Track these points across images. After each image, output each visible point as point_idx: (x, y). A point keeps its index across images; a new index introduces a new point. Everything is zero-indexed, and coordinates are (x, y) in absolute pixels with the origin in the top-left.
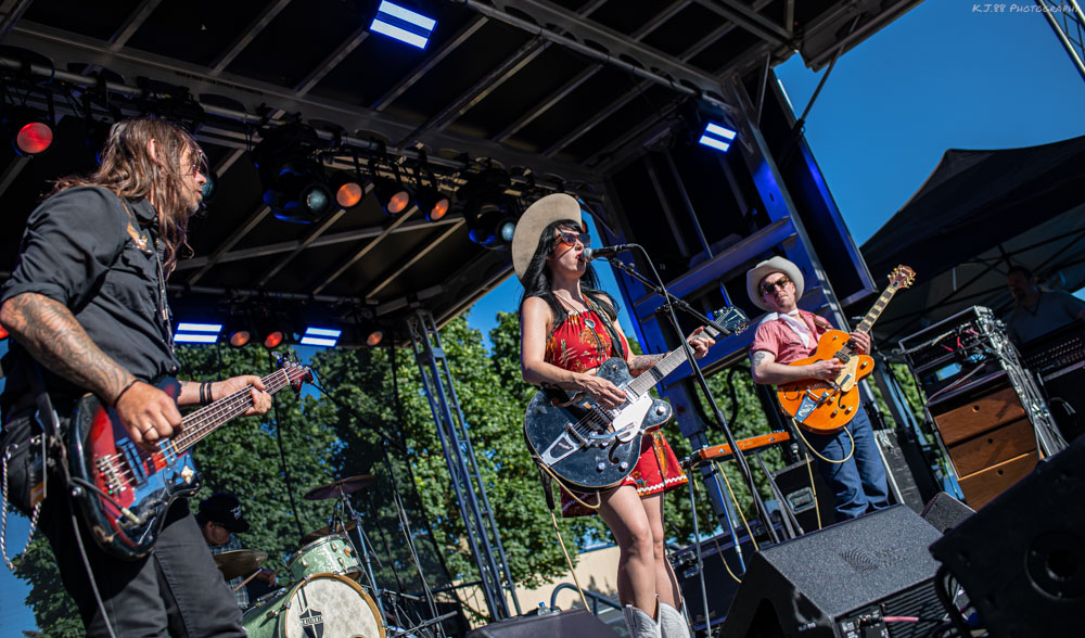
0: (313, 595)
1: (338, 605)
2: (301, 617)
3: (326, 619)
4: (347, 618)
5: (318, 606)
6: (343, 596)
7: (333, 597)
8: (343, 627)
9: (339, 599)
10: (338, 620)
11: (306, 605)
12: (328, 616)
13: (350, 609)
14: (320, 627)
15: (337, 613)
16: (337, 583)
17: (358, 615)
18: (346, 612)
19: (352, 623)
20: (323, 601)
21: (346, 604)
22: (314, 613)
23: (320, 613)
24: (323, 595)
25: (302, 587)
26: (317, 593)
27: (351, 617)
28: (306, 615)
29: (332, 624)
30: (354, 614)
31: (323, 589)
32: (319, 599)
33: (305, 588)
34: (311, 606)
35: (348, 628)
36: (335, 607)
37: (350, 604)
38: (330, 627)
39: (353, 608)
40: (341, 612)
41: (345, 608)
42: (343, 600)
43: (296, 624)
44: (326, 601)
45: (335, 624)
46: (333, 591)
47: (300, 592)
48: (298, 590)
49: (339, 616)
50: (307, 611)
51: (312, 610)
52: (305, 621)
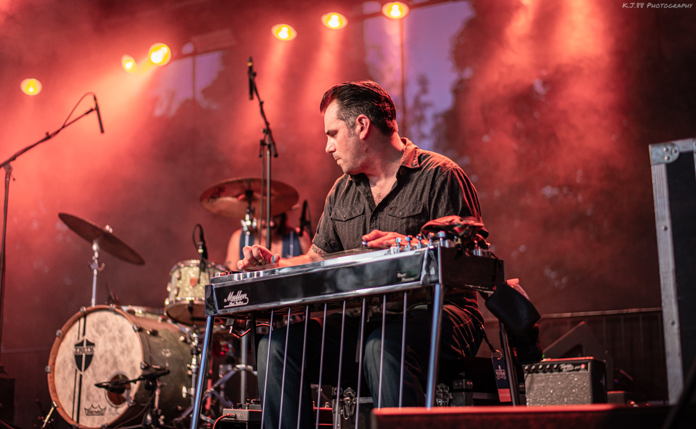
0: (93, 326)
1: (113, 339)
2: (76, 345)
3: (98, 351)
4: (117, 353)
5: (94, 337)
6: (120, 331)
7: (111, 331)
8: (111, 362)
9: (117, 333)
10: (108, 354)
12: (100, 349)
13: (123, 345)
14: (89, 358)
15: (110, 347)
18: (119, 347)
19: (121, 359)
21: (121, 340)
23: (94, 344)
24: (103, 327)
25: (85, 315)
26: (98, 325)
27: (122, 353)
28: (81, 344)
29: (101, 358)
31: (103, 322)
32: (97, 331)
33: (88, 318)
34: (88, 337)
35: (115, 364)
36: (110, 341)
37: (125, 341)
38: (98, 359)
39: (127, 346)
40: (114, 347)
41: (119, 343)
42: (120, 335)
43: (69, 351)
44: (104, 333)
45: (104, 358)
46: (114, 324)
47: (82, 320)
48: (79, 318)
49: (110, 350)
50: (83, 341)
51: (87, 340)
52: (78, 350)
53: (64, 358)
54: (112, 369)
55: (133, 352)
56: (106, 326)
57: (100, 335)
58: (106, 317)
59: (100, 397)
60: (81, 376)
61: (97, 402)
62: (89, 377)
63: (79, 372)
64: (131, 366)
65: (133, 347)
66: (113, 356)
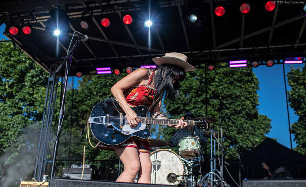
0: (160, 155)
1: (169, 161)
3: (162, 164)
4: (171, 166)
5: (161, 159)
7: (168, 158)
8: (168, 168)
9: (170, 159)
10: (167, 166)
11: (156, 158)
13: (173, 163)
14: (159, 167)
15: (168, 163)
16: (172, 153)
18: (171, 163)
19: (173, 167)
22: (158, 161)
23: (161, 162)
24: (164, 156)
25: (157, 152)
26: (162, 155)
28: (155, 161)
29: (164, 166)
30: (175, 165)
32: (162, 157)
33: (158, 153)
34: (158, 159)
35: (170, 169)
37: (174, 162)
38: (163, 167)
39: (175, 163)
40: (169, 163)
41: (171, 162)
42: (172, 159)
44: (165, 158)
45: (165, 167)
46: (169, 156)
47: (155, 154)
48: (154, 153)
49: (168, 164)
50: (156, 160)
51: (158, 160)
52: (154, 163)
54: (169, 171)
55: (178, 166)
56: (166, 156)
57: (163, 159)
58: (166, 153)
59: (164, 180)
60: (156, 172)
61: (163, 182)
62: (159, 173)
63: (155, 171)
64: (177, 170)
65: (177, 164)
66: (169, 166)
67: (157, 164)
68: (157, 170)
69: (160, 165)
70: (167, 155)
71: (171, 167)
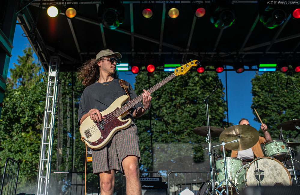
0: (261, 164)
1: (272, 170)
2: (255, 171)
4: (275, 175)
5: (263, 168)
6: (275, 166)
7: (270, 166)
8: (273, 178)
9: (273, 167)
10: (271, 175)
11: (258, 167)
12: (266, 173)
13: (277, 172)
15: (271, 172)
17: (281, 175)
19: (278, 177)
20: (266, 167)
21: (276, 170)
22: (261, 171)
23: (263, 171)
24: (266, 165)
25: (257, 160)
26: (263, 164)
27: (278, 175)
28: (257, 171)
30: (279, 174)
31: (266, 163)
32: (264, 166)
34: (260, 167)
35: (275, 179)
36: (271, 171)
37: (278, 170)
38: (267, 177)
39: (279, 172)
40: (273, 172)
41: (275, 171)
43: (252, 173)
44: (267, 167)
45: (269, 177)
46: (271, 164)
47: (256, 162)
48: (254, 162)
49: (272, 174)
50: (258, 169)
51: (259, 170)
52: (256, 173)
53: (250, 176)
54: (274, 181)
55: (282, 175)
56: (267, 164)
58: (267, 161)
60: (260, 183)
62: (263, 183)
64: (283, 180)
65: (282, 173)
66: (274, 176)
67: (260, 174)
68: (261, 181)
69: (264, 175)
70: (269, 163)
71: (275, 177)
